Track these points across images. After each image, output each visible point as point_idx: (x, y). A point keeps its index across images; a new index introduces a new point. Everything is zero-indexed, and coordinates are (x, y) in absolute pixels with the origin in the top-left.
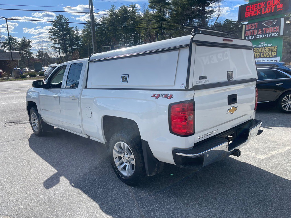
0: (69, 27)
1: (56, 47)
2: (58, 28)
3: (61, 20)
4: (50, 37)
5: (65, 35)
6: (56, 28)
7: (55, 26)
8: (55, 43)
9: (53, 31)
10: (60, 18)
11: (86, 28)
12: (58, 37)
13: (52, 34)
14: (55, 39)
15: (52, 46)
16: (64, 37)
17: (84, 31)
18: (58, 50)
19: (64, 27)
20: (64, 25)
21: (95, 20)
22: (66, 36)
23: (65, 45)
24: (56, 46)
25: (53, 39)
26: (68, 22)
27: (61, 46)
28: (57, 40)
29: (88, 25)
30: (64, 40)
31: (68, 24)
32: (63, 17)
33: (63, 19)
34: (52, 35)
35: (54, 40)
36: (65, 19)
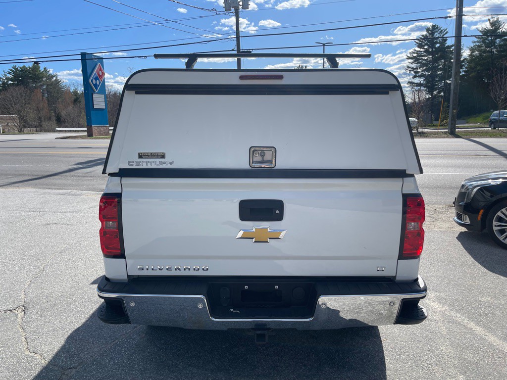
0: (446, 45)
1: (415, 83)
2: (425, 49)
3: (433, 33)
4: (408, 67)
5: (435, 60)
6: (422, 50)
7: (420, 46)
8: (415, 77)
9: (415, 55)
10: (432, 31)
11: (477, 44)
12: (422, 65)
13: (412, 61)
14: (416, 68)
15: (409, 82)
16: (433, 65)
17: (472, 50)
18: (418, 88)
19: (438, 45)
20: (437, 43)
21: (499, 26)
22: (437, 63)
23: (433, 79)
24: (417, 80)
25: (413, 69)
26: (445, 36)
27: (424, 80)
28: (419, 70)
29: (482, 38)
30: (434, 69)
31: (446, 40)
32: (437, 27)
33: (437, 32)
34: (412, 63)
35: (415, 70)
36: (441, 31)
